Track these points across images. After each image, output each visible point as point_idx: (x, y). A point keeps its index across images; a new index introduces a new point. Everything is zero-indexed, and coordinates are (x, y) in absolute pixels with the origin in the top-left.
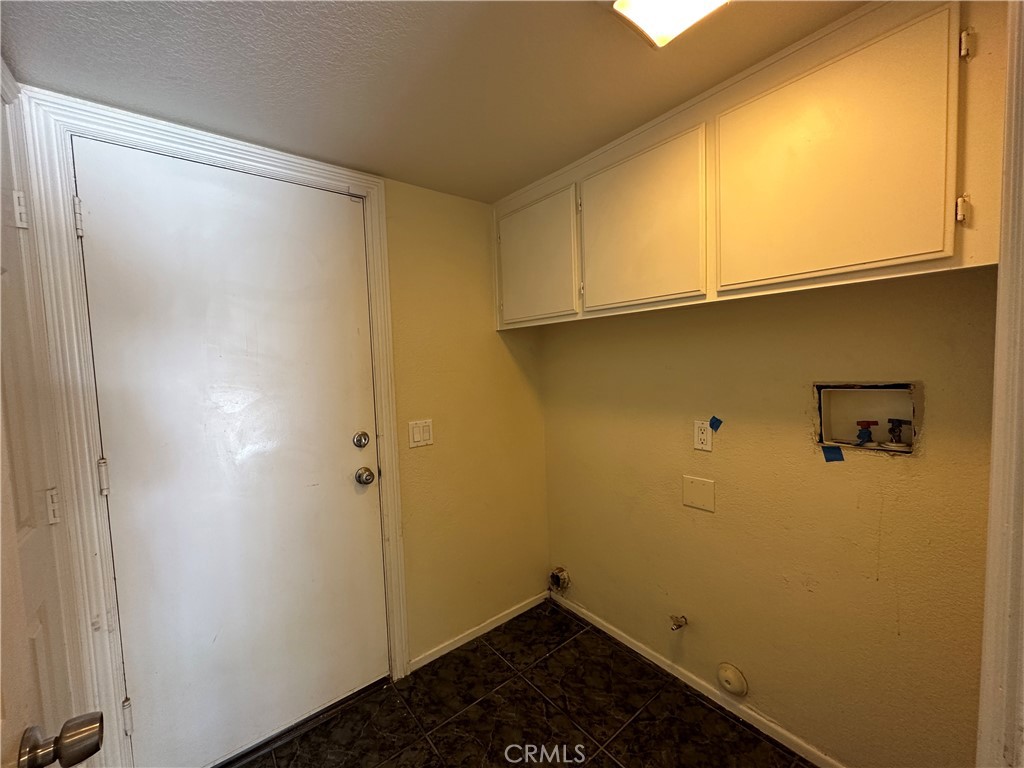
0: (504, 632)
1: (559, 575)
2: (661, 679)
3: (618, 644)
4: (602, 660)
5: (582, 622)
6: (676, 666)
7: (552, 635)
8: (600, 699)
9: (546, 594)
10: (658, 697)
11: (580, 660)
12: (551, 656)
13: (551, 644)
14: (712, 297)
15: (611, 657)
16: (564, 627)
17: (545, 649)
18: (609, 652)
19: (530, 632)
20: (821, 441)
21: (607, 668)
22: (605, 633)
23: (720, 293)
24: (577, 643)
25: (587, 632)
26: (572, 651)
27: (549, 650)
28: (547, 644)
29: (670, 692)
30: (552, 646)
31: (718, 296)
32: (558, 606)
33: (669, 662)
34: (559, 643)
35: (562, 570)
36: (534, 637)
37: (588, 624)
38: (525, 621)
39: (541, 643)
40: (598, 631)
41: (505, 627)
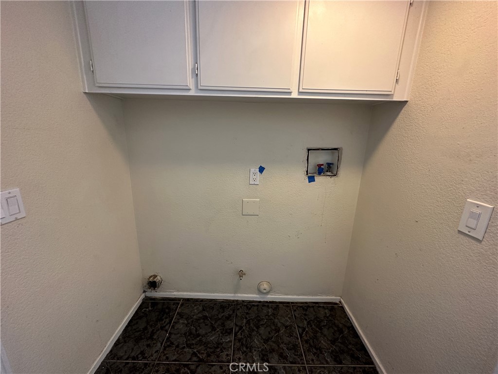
0: (125, 342)
1: (155, 280)
2: (232, 305)
3: (202, 300)
4: (200, 315)
5: (176, 301)
6: (236, 295)
7: (162, 320)
8: (213, 338)
9: (143, 296)
10: (236, 315)
11: (189, 323)
12: (170, 334)
13: (165, 327)
14: (295, 95)
15: (204, 310)
16: (167, 310)
17: (164, 332)
18: (201, 308)
19: (146, 328)
20: (307, 174)
21: (205, 318)
22: (191, 299)
23: (300, 93)
24: (181, 315)
25: (182, 305)
26: (181, 321)
27: (167, 331)
28: (162, 328)
29: (239, 309)
30: (167, 327)
31: (298, 95)
32: (154, 299)
33: (233, 295)
34: (170, 323)
35: (155, 276)
36: (150, 330)
37: (179, 299)
38: (137, 323)
39: (157, 331)
40: (188, 300)
41: (124, 338)
